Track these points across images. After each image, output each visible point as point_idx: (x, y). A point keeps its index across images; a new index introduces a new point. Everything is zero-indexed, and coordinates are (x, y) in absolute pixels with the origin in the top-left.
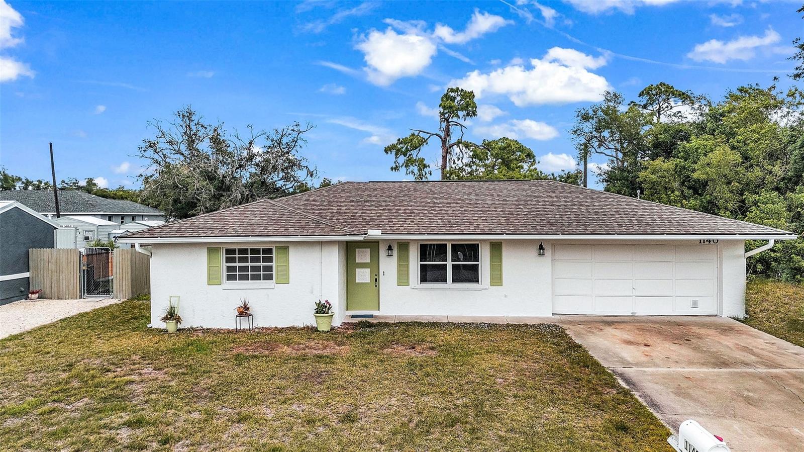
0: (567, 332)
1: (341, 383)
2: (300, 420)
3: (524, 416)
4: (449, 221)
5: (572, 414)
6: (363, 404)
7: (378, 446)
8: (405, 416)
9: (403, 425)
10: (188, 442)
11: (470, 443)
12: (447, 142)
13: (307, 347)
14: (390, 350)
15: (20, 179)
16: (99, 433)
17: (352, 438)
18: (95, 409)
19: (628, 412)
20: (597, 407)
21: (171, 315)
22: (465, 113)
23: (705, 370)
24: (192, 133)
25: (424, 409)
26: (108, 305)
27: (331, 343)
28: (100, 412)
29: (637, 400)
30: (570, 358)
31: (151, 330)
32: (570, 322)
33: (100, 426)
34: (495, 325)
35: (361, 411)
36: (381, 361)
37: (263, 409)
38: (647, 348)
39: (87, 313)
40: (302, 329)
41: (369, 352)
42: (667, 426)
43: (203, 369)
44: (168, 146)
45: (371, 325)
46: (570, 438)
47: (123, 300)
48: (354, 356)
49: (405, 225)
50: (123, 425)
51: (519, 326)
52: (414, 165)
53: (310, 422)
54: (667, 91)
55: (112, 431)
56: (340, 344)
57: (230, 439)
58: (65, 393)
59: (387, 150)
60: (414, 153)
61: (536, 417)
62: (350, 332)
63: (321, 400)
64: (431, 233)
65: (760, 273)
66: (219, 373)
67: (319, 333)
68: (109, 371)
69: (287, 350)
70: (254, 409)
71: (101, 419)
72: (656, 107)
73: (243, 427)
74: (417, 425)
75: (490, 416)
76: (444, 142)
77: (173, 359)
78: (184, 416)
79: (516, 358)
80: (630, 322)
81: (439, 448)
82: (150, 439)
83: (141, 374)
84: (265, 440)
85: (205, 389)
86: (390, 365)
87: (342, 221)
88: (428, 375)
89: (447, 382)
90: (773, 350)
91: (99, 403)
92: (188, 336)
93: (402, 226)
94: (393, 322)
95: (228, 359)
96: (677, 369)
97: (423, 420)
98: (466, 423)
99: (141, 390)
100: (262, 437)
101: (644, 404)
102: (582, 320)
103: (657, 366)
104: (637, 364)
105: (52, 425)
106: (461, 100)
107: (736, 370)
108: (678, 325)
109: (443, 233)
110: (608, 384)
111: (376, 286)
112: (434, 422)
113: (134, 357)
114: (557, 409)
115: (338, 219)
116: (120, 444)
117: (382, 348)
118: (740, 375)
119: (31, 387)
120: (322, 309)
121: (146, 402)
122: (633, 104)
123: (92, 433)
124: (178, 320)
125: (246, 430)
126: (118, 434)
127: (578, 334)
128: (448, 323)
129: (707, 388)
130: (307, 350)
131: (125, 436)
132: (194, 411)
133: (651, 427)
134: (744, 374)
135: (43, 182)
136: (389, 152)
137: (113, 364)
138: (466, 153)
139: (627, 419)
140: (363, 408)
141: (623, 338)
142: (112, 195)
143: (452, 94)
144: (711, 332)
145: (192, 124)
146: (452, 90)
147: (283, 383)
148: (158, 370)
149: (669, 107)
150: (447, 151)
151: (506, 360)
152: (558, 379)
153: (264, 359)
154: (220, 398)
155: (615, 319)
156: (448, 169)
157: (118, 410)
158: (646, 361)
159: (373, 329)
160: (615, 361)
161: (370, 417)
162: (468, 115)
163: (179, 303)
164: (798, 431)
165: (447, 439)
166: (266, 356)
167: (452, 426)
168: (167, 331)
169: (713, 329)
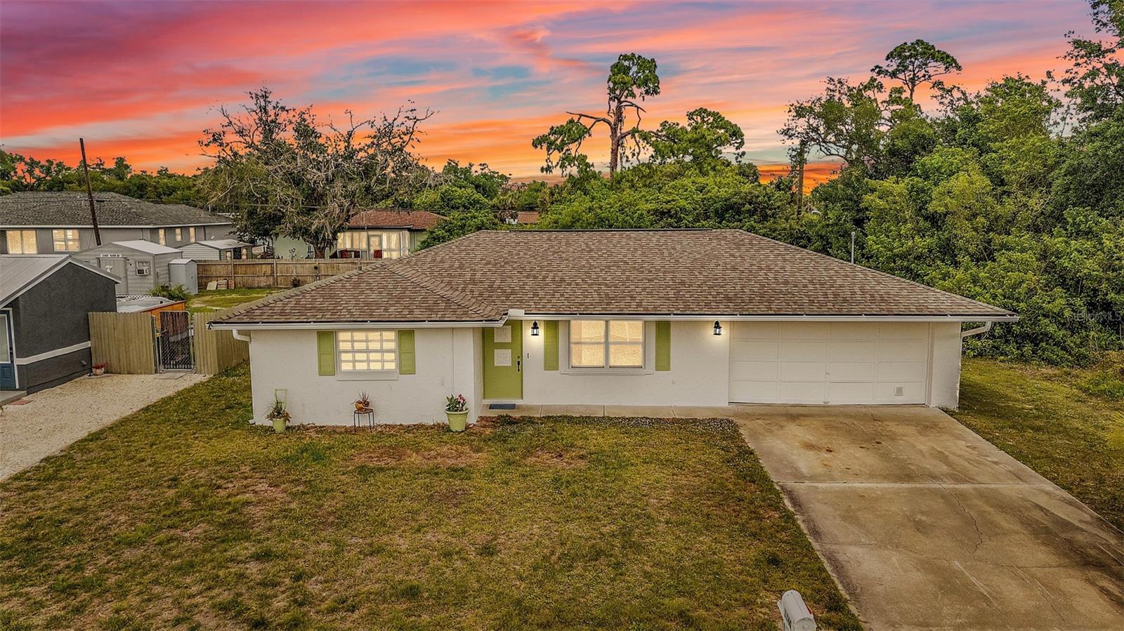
0: (741, 431)
1: (479, 505)
2: (436, 553)
3: (673, 548)
4: (607, 295)
5: (725, 544)
6: (503, 532)
7: (518, 583)
8: (547, 547)
9: (545, 558)
10: (321, 578)
11: (613, 580)
12: (619, 131)
13: (438, 454)
14: (534, 459)
15: (21, 159)
16: (228, 568)
17: (491, 574)
18: (216, 538)
19: (785, 542)
20: (754, 535)
21: (278, 412)
22: (643, 90)
23: (885, 485)
24: (269, 119)
25: (568, 538)
26: (192, 384)
27: (467, 449)
28: (223, 541)
29: (798, 527)
30: (737, 469)
31: (255, 430)
32: (748, 416)
33: (227, 559)
34: (659, 420)
35: (500, 541)
36: (524, 476)
37: (396, 539)
38: (828, 455)
39: (171, 398)
40: (432, 428)
41: (509, 463)
42: (823, 559)
43: (325, 486)
44: (237, 138)
45: (510, 421)
46: (718, 574)
47: (208, 376)
48: (493, 468)
49: (554, 300)
50: (251, 557)
51: (686, 421)
52: (572, 165)
53: (448, 555)
54: (925, 53)
55: (240, 565)
56: (478, 450)
57: (364, 574)
58: (176, 516)
59: (537, 143)
60: (573, 147)
61: (685, 549)
62: (488, 431)
63: (458, 527)
64: (584, 312)
65: (998, 338)
66: (343, 493)
67: (451, 433)
68: (219, 487)
69: (415, 459)
70: (385, 538)
71: (225, 551)
72: (909, 75)
73: (376, 560)
74: (559, 558)
75: (638, 548)
76: (614, 130)
77: (288, 471)
78: (313, 548)
79: (676, 471)
80: (819, 416)
81: (580, 585)
82: (281, 574)
83: (255, 492)
84: (400, 577)
85: (330, 514)
86: (533, 481)
87: (476, 293)
88: (574, 495)
89: (595, 503)
90: (971, 457)
91: (218, 531)
92: (300, 438)
93: (549, 301)
94: (539, 416)
95: (350, 472)
96: (855, 485)
97: (566, 552)
98: (611, 556)
99: (260, 513)
100: (396, 572)
101: (805, 532)
102: (763, 412)
103: (832, 479)
104: (813, 478)
105: (175, 557)
106: (637, 73)
107: (918, 486)
108: (875, 419)
109: (598, 312)
110: (772, 506)
111: (519, 370)
112: (577, 555)
113: (244, 468)
114: (711, 538)
115: (472, 291)
116: (252, 580)
117: (524, 457)
118: (922, 492)
119: (138, 509)
120: (455, 405)
121: (270, 529)
122: (878, 69)
123: (221, 567)
124: (287, 418)
125: (380, 565)
126: (247, 569)
127: (754, 435)
128: (603, 417)
129: (880, 509)
130: (439, 460)
131: (254, 570)
132: (322, 542)
133: (806, 559)
134: (926, 491)
135: (55, 163)
136: (539, 147)
137: (222, 478)
138: (643, 148)
139: (781, 551)
140: (502, 537)
141: (805, 440)
142: (154, 184)
143: (626, 63)
144: (910, 430)
145: (270, 108)
146: (625, 58)
147: (416, 505)
148: (274, 486)
149: (927, 77)
150: (618, 143)
151: (664, 473)
152: (718, 499)
153: (392, 472)
154: (348, 525)
155: (802, 410)
156: (619, 169)
157: (242, 539)
158: (822, 473)
159: (514, 428)
160: (787, 473)
161: (510, 548)
162: (647, 92)
163: (286, 397)
164: (958, 564)
165: (590, 575)
166: (393, 468)
167: (596, 560)
168: (274, 431)
169: (913, 425)
